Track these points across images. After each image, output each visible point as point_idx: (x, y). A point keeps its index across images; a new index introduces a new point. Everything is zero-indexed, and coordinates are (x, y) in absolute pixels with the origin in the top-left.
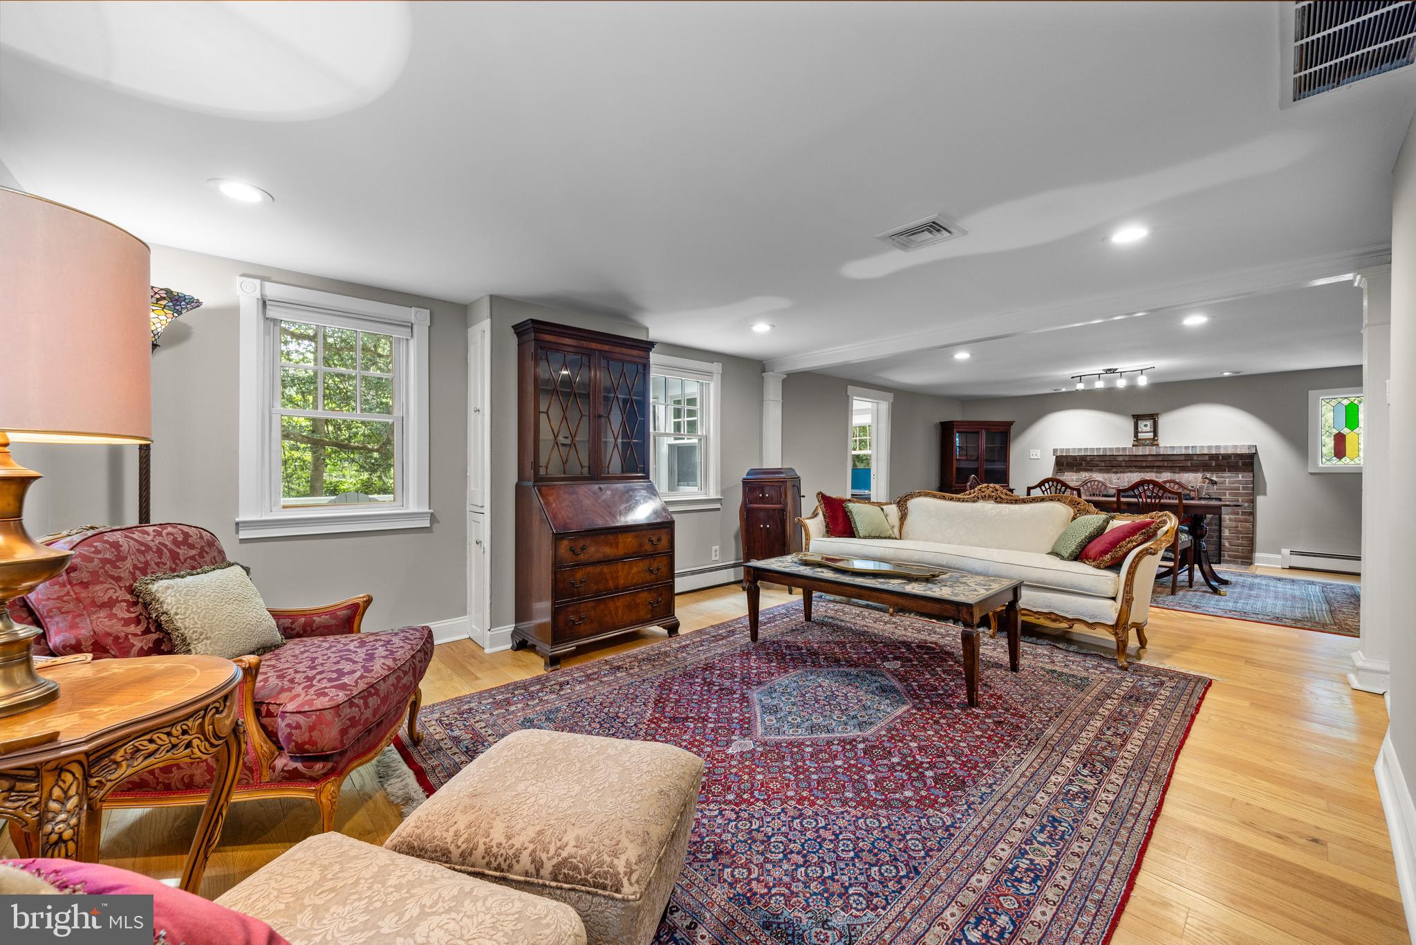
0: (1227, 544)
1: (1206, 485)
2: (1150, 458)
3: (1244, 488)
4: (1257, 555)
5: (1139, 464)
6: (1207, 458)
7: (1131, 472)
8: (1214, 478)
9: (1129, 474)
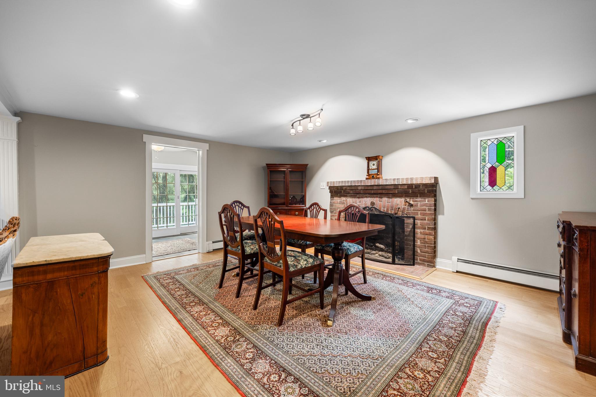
0: (419, 251)
1: (406, 207)
2: (375, 188)
3: (429, 210)
4: (438, 260)
5: (370, 192)
6: (406, 187)
7: (366, 197)
8: (411, 202)
9: (365, 199)
